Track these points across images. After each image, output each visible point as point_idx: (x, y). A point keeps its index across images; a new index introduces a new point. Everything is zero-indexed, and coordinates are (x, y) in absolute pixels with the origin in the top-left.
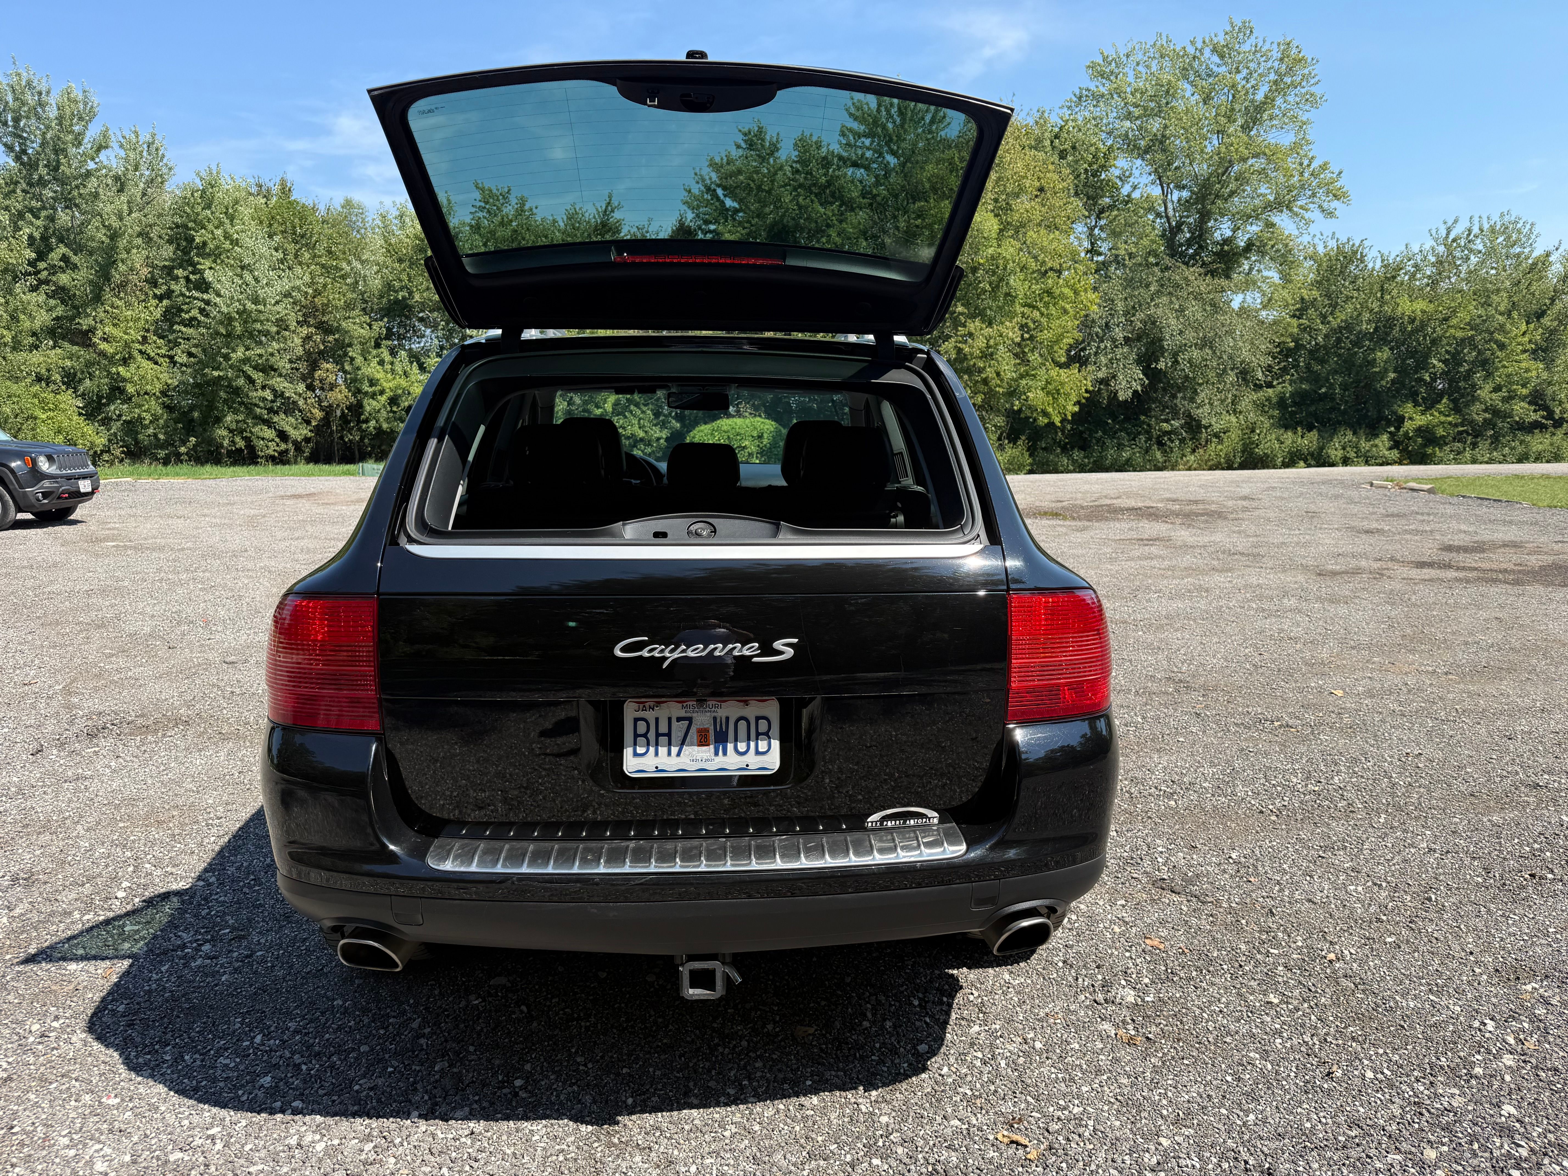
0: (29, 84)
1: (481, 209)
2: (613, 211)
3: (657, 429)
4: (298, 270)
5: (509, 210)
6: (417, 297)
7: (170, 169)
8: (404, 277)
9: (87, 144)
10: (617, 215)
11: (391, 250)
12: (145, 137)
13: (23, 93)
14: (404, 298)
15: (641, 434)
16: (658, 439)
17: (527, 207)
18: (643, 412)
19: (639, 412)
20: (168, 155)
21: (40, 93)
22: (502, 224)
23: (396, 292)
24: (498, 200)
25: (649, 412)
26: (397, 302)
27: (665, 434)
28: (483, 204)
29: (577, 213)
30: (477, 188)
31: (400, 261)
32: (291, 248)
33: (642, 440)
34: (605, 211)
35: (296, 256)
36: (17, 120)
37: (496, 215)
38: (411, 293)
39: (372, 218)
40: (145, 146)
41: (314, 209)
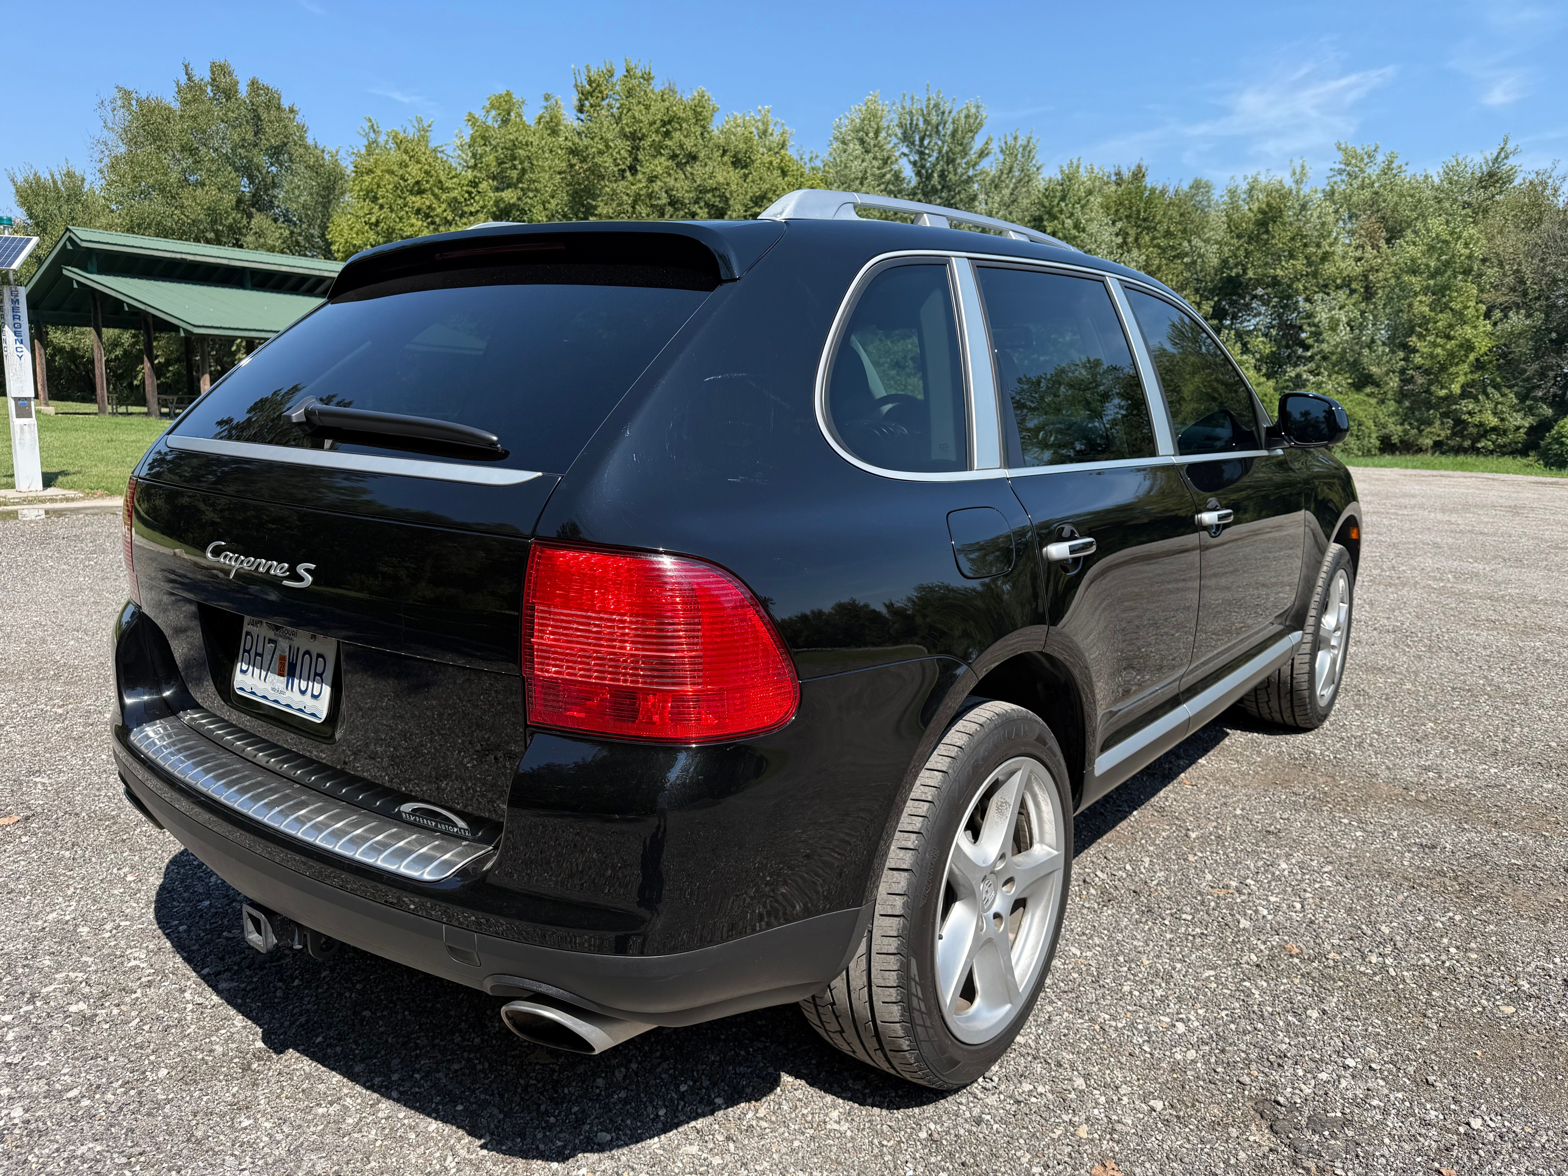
0: (936, 106)
1: (1340, 172)
2: (1506, 157)
3: (1519, 416)
4: (1135, 253)
5: (1373, 171)
6: (1250, 274)
7: (1038, 169)
8: (1241, 253)
9: (973, 155)
10: (1511, 161)
11: (1232, 227)
12: (1022, 141)
13: (929, 114)
14: (1238, 275)
15: (1494, 421)
16: (1518, 428)
17: (1394, 165)
18: (1503, 395)
19: (1497, 395)
20: (1037, 157)
21: (943, 113)
22: (1362, 187)
23: (1231, 269)
24: (1362, 160)
25: (1512, 395)
26: (1230, 279)
27: (1528, 422)
28: (1343, 167)
29: (1458, 164)
30: (1339, 149)
31: (1239, 237)
32: (1132, 232)
33: (1494, 429)
34: (1497, 158)
35: (1136, 240)
36: (922, 140)
37: (1356, 178)
38: (1245, 271)
39: (1219, 195)
40: (1021, 149)
41: (1163, 193)
